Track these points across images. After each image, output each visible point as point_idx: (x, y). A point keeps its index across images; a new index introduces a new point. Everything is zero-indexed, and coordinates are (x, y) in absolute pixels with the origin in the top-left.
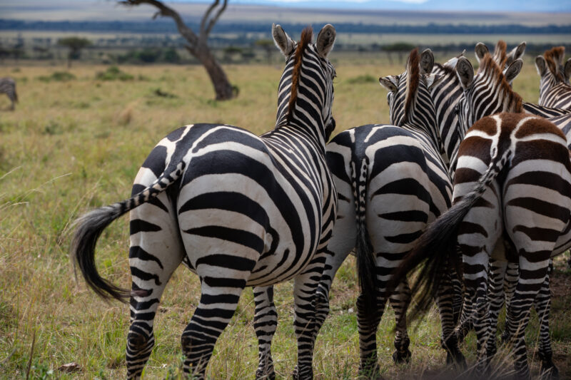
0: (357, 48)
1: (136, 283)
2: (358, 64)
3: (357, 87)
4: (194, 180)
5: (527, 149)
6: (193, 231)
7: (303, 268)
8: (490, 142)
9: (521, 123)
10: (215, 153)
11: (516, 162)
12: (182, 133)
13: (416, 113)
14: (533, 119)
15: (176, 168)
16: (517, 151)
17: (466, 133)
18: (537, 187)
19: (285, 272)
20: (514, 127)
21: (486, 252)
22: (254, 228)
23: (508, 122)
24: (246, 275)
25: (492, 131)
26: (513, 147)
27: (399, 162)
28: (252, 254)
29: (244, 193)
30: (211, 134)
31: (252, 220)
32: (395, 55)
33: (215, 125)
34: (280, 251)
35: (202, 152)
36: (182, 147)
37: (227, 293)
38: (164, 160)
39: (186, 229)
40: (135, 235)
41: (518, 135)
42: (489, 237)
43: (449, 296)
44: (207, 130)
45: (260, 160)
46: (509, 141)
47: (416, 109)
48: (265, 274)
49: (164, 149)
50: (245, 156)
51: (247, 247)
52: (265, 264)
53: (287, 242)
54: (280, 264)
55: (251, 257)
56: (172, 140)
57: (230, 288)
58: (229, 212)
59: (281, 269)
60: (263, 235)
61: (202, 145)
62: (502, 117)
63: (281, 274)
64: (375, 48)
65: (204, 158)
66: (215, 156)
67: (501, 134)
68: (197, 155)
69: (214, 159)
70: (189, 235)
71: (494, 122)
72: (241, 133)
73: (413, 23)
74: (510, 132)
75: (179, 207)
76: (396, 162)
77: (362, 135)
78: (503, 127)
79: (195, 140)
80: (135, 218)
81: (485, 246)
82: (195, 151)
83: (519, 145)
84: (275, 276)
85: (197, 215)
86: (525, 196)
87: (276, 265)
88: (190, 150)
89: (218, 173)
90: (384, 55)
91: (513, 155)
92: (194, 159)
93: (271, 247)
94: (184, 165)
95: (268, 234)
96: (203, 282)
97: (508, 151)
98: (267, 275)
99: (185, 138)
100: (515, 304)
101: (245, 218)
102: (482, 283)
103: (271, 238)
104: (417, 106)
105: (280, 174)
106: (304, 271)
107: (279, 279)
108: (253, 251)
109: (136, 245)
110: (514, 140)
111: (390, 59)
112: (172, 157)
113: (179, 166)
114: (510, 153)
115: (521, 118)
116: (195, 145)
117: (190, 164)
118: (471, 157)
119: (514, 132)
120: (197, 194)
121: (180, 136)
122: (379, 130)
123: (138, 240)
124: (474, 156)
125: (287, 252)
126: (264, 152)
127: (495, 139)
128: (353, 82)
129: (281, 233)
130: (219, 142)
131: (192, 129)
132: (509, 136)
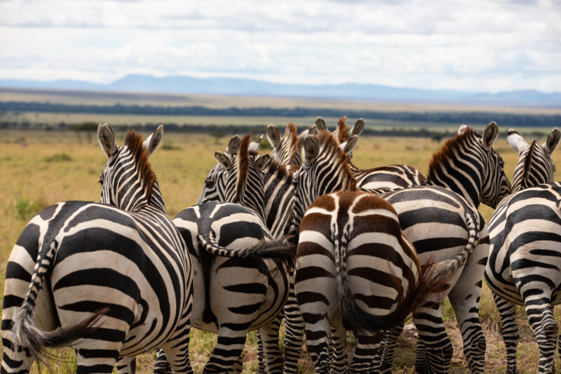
0: (44, 127)
1: (7, 354)
2: (46, 143)
3: (54, 165)
4: (66, 259)
5: (363, 223)
6: (67, 307)
7: (170, 335)
8: (329, 217)
9: (357, 200)
10: (86, 231)
11: (355, 234)
12: (54, 211)
13: (247, 193)
14: (367, 197)
15: (50, 248)
16: (355, 225)
17: (305, 210)
18: (374, 258)
19: (153, 341)
20: (350, 203)
21: (328, 319)
22: (125, 300)
23: (344, 199)
24: (118, 346)
25: (331, 208)
26: (351, 221)
27: (243, 237)
28: (123, 326)
29: (114, 269)
30: (82, 212)
31: (123, 294)
32: (83, 134)
33: (86, 203)
34: (149, 321)
35: (73, 231)
36: (55, 226)
37: (102, 363)
38: (38, 240)
39: (61, 305)
40: (8, 309)
41: (355, 211)
42: (330, 305)
43: (278, 365)
44: (78, 209)
45: (128, 236)
46: (347, 216)
47: (247, 190)
48: (133, 344)
49: (37, 228)
50: (114, 233)
51: (118, 320)
52: (134, 335)
53: (155, 313)
54: (148, 334)
55: (122, 329)
56: (44, 218)
57: (104, 359)
58: (101, 287)
59: (149, 339)
60: (134, 306)
61: (73, 224)
62: (339, 195)
63: (149, 344)
64: (63, 127)
65: (75, 237)
66: (86, 235)
67: (339, 210)
68: (69, 234)
69: (85, 237)
70: (63, 311)
71: (332, 200)
72: (111, 210)
73: (100, 103)
74: (348, 208)
75: (53, 285)
76: (240, 237)
77: (207, 211)
78: (341, 204)
79: (66, 220)
80: (9, 294)
81: (326, 314)
82: (67, 230)
83: (356, 219)
84: (143, 346)
85: (70, 292)
86: (362, 266)
87: (144, 335)
88: (62, 229)
89: (88, 251)
90: (72, 134)
91: (352, 229)
92: (66, 238)
93: (141, 317)
94: (56, 244)
95: (139, 305)
96: (78, 354)
97: (347, 225)
98: (136, 345)
99: (57, 216)
100: (354, 367)
101: (117, 292)
102: (325, 348)
103: (142, 309)
104: (248, 187)
105: (149, 247)
106: (173, 337)
107: (146, 349)
108: (124, 323)
109: (9, 318)
110: (351, 215)
111: (79, 138)
112: (45, 237)
113: (53, 245)
114: (349, 227)
115: (356, 196)
116: (66, 223)
117: (62, 244)
118: (312, 232)
119: (351, 208)
120: (69, 272)
121: (52, 214)
122: (222, 207)
123: (11, 314)
124: (315, 230)
125: (155, 322)
126: (132, 227)
127: (334, 215)
128: (49, 160)
129: (150, 304)
130: (89, 220)
131: (64, 207)
132: (347, 212)
